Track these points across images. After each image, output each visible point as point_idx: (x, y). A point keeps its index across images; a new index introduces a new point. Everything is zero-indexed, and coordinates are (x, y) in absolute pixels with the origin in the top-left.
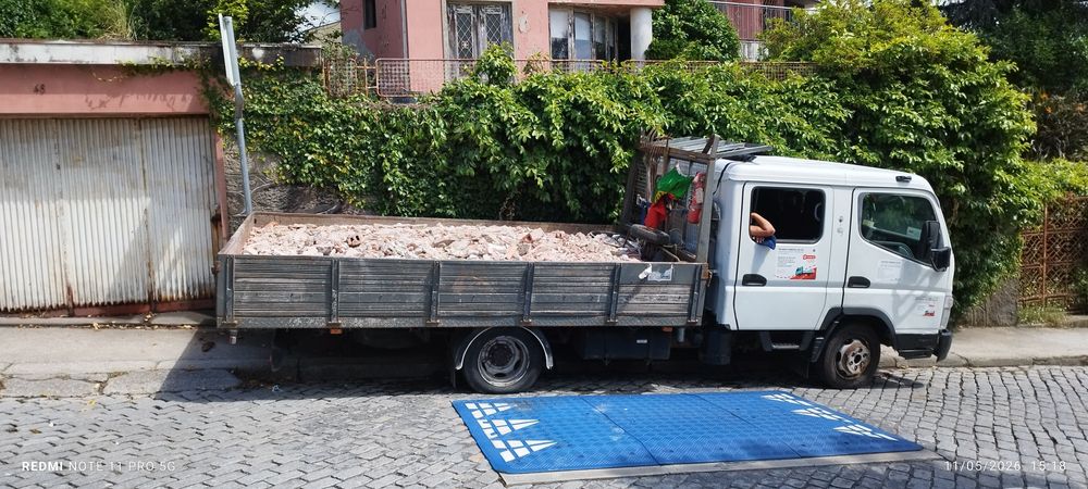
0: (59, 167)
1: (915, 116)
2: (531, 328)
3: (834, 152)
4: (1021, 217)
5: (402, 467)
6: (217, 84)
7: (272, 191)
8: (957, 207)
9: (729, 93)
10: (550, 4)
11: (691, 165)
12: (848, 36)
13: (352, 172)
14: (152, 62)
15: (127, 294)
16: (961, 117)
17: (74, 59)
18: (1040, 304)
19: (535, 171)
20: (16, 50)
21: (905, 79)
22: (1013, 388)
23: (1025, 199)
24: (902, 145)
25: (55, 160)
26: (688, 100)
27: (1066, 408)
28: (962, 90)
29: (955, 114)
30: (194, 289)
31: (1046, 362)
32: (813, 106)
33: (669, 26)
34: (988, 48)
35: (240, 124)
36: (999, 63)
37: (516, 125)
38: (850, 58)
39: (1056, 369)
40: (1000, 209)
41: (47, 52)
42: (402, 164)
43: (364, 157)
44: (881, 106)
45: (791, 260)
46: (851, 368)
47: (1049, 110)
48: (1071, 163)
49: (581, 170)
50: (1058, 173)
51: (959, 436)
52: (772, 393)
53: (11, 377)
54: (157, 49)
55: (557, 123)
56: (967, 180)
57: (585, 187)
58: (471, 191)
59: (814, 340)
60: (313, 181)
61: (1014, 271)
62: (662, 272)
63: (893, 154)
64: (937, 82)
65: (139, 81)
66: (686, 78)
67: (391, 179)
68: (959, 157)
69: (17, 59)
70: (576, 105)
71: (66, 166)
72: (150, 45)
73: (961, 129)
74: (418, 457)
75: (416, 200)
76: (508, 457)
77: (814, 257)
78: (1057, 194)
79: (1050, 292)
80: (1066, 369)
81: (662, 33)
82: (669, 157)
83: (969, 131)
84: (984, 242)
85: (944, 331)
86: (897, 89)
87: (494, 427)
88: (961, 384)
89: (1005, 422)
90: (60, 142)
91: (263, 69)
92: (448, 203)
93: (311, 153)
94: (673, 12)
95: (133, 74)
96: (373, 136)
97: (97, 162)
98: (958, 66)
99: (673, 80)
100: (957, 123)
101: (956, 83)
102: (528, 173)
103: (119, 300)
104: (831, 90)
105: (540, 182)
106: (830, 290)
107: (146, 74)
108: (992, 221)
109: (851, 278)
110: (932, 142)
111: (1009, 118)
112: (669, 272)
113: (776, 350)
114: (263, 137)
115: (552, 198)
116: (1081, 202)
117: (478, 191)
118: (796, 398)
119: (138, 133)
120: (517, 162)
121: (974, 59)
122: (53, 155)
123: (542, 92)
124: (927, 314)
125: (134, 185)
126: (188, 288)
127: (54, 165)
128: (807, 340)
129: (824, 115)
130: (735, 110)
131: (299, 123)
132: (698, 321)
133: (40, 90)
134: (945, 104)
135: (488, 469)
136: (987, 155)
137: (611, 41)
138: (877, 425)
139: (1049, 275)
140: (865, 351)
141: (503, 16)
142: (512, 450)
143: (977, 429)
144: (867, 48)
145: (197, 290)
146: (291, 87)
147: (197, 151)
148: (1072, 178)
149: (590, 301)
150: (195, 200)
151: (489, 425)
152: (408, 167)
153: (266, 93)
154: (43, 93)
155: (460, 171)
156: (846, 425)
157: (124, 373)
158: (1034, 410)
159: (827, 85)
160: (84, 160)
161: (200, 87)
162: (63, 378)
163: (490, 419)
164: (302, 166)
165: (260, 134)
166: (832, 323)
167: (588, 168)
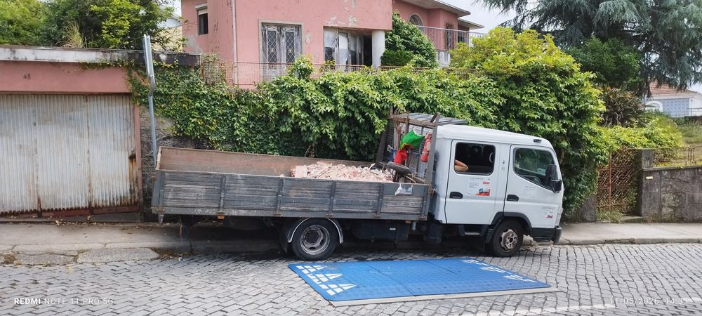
0: (35, 124)
1: (540, 103)
2: (332, 219)
3: (496, 123)
4: (597, 160)
5: (273, 299)
6: (137, 75)
7: (168, 141)
8: (563, 153)
9: (437, 87)
10: (324, 27)
11: (423, 129)
12: (503, 55)
13: (217, 129)
14: (98, 61)
15: (75, 203)
16: (565, 104)
17: (50, 59)
18: (608, 209)
19: (328, 131)
20: (14, 52)
21: (535, 81)
22: (595, 256)
23: (599, 150)
24: (533, 119)
25: (33, 120)
26: (417, 91)
27: (623, 266)
28: (566, 88)
29: (561, 102)
30: (117, 200)
31: (611, 242)
32: (485, 96)
33: (394, 42)
34: (580, 65)
35: (151, 99)
36: (587, 73)
37: (317, 103)
38: (505, 68)
39: (617, 246)
40: (586, 155)
41: (34, 54)
42: (246, 125)
43: (225, 121)
44: (522, 96)
45: (477, 185)
46: (508, 246)
47: (611, 97)
48: (624, 129)
49: (353, 130)
50: (617, 134)
51: (568, 280)
52: (467, 259)
53: (18, 253)
54: (101, 54)
55: (342, 103)
56: (568, 139)
57: (355, 140)
58: (288, 142)
59: (487, 230)
60: (194, 134)
61: (594, 190)
62: (407, 189)
63: (528, 124)
64: (552, 83)
65: (89, 72)
66: (414, 78)
67: (238, 133)
68: (565, 126)
69: (15, 58)
70: (352, 93)
71: (40, 123)
72: (97, 51)
73: (565, 110)
74: (281, 294)
75: (255, 146)
76: (331, 293)
77: (488, 183)
78: (617, 147)
79: (614, 202)
80: (623, 246)
81: (390, 46)
82: (409, 124)
83: (569, 111)
84: (578, 174)
85: (558, 227)
86: (531, 87)
87: (317, 278)
88: (567, 253)
89: (592, 273)
90: (37, 109)
91: (166, 67)
92: (275, 148)
93: (193, 117)
94: (396, 34)
95: (86, 69)
96: (231, 108)
97: (59, 121)
98: (564, 74)
99: (406, 79)
100: (562, 107)
101: (562, 83)
102: (324, 132)
103: (70, 207)
104: (495, 87)
105: (331, 137)
106: (497, 202)
107: (94, 68)
108: (582, 162)
109: (509, 196)
110: (549, 117)
111: (592, 104)
112: (410, 189)
113: (467, 235)
114: (164, 108)
115: (336, 146)
116: (630, 151)
117: (292, 142)
118: (480, 262)
119: (86, 104)
120: (317, 125)
121: (572, 71)
122: (32, 116)
123: (331, 85)
124: (549, 217)
125: (81, 136)
126: (113, 199)
127: (32, 122)
128: (484, 230)
129: (490, 101)
130: (441, 97)
131: (185, 99)
132: (425, 218)
133: (28, 77)
134: (556, 96)
135: (322, 299)
136: (579, 124)
137: (360, 49)
138: (525, 275)
139: (612, 193)
140: (515, 236)
141: (296, 33)
142: (332, 289)
143: (577, 277)
144: (514, 62)
145: (119, 200)
146: (182, 78)
147: (122, 116)
148: (625, 138)
149: (366, 204)
150: (119, 145)
151: (314, 277)
152: (251, 127)
153: (168, 81)
154: (29, 79)
155: (283, 129)
156: (509, 275)
157: (87, 251)
158: (606, 267)
159: (492, 84)
160: (51, 120)
161: (127, 77)
162: (51, 254)
163: (314, 274)
164: (187, 125)
165: (163, 106)
166: (497, 221)
167: (357, 129)
